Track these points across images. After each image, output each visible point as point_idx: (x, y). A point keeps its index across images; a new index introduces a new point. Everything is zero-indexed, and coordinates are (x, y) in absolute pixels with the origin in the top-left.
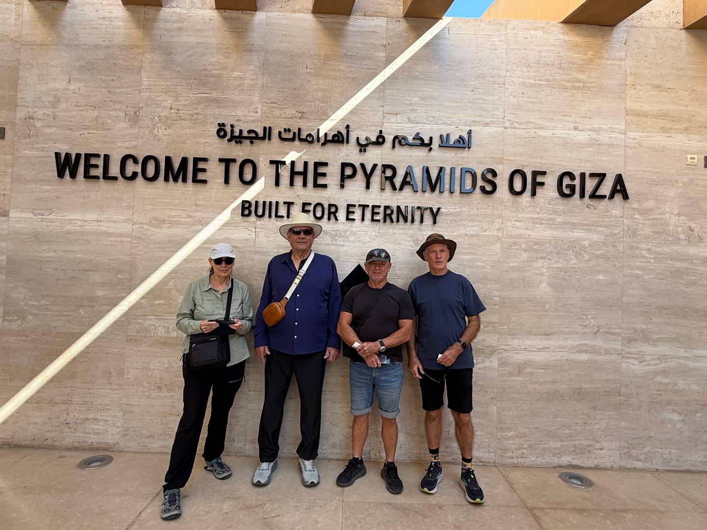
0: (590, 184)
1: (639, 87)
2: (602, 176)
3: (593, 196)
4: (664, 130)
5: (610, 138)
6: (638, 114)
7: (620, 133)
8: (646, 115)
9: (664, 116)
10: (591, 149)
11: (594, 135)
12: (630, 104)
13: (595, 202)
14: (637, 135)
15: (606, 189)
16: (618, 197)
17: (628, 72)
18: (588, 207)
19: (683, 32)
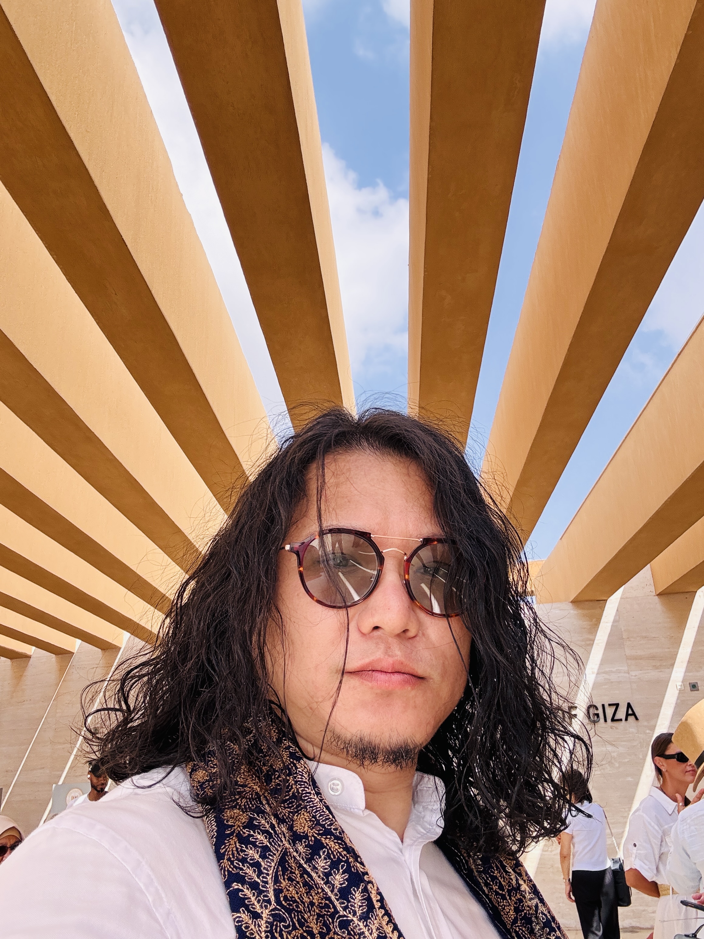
0: (610, 712)
1: (632, 639)
2: (617, 705)
3: (613, 720)
4: (656, 667)
5: (618, 677)
6: (635, 658)
7: (625, 673)
8: (641, 658)
9: (653, 657)
10: (606, 687)
11: (607, 676)
12: (628, 652)
13: (615, 724)
14: (637, 673)
15: (621, 713)
16: (631, 719)
17: (623, 630)
18: (611, 728)
19: (656, 597)
